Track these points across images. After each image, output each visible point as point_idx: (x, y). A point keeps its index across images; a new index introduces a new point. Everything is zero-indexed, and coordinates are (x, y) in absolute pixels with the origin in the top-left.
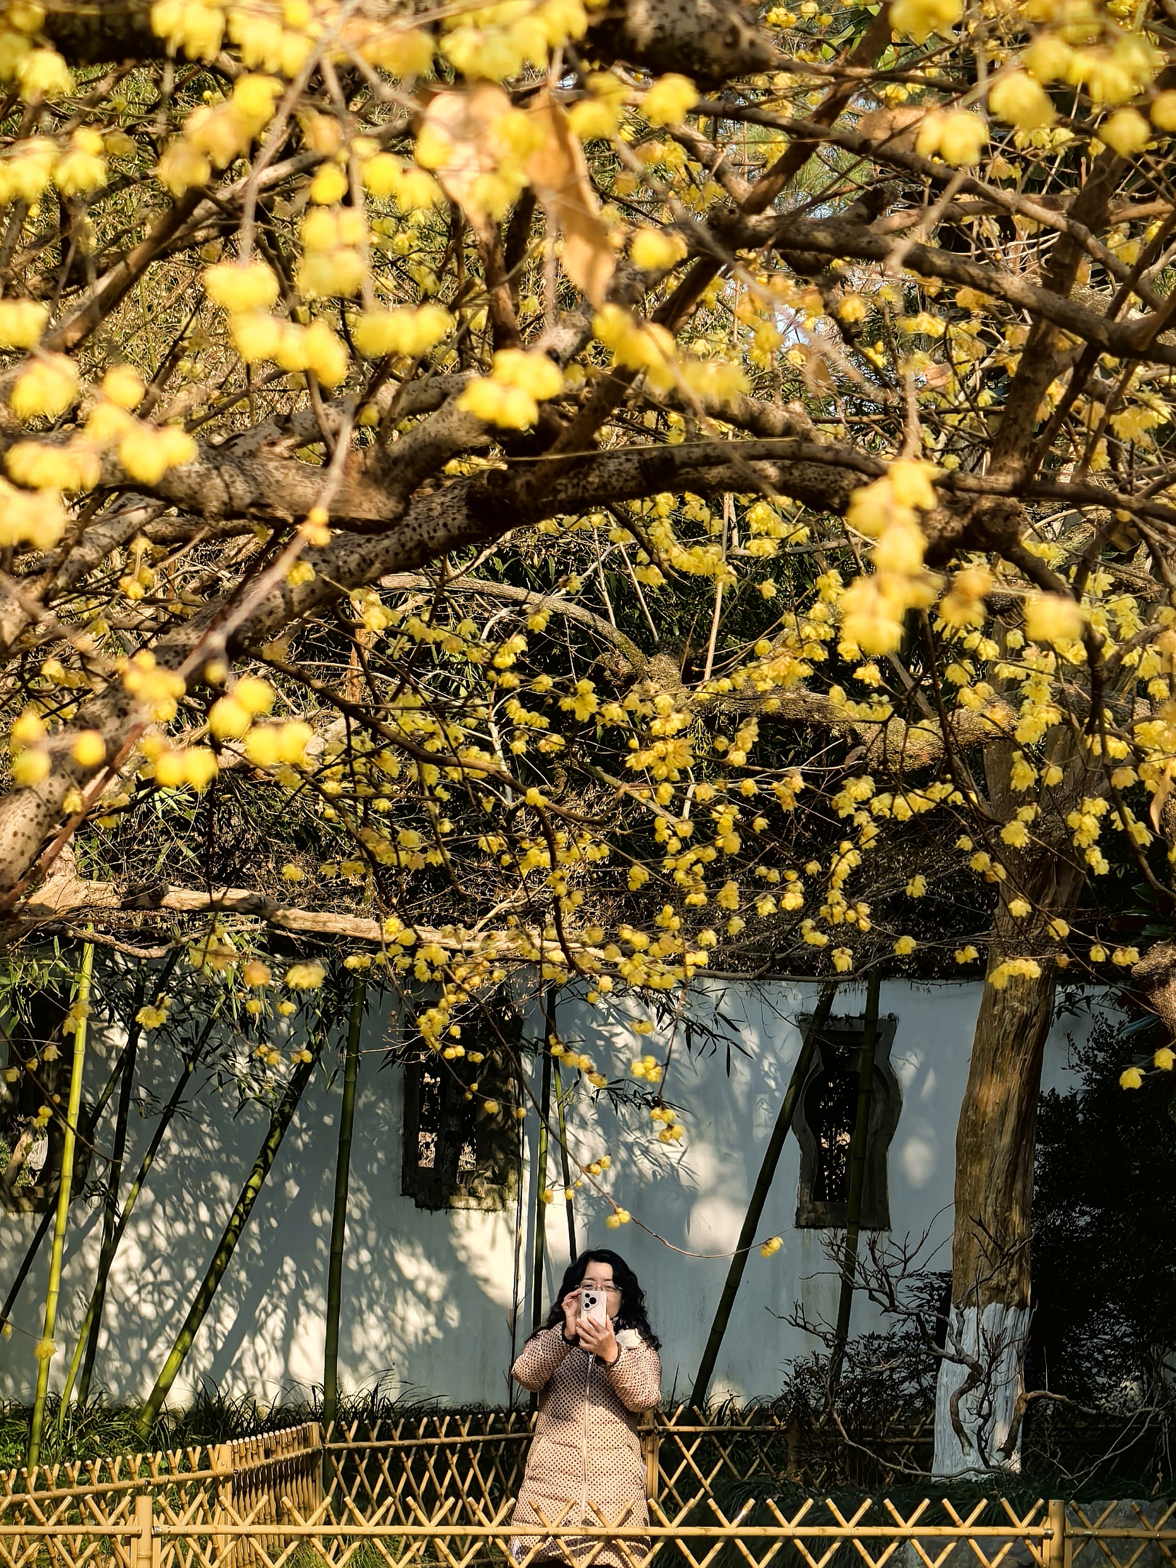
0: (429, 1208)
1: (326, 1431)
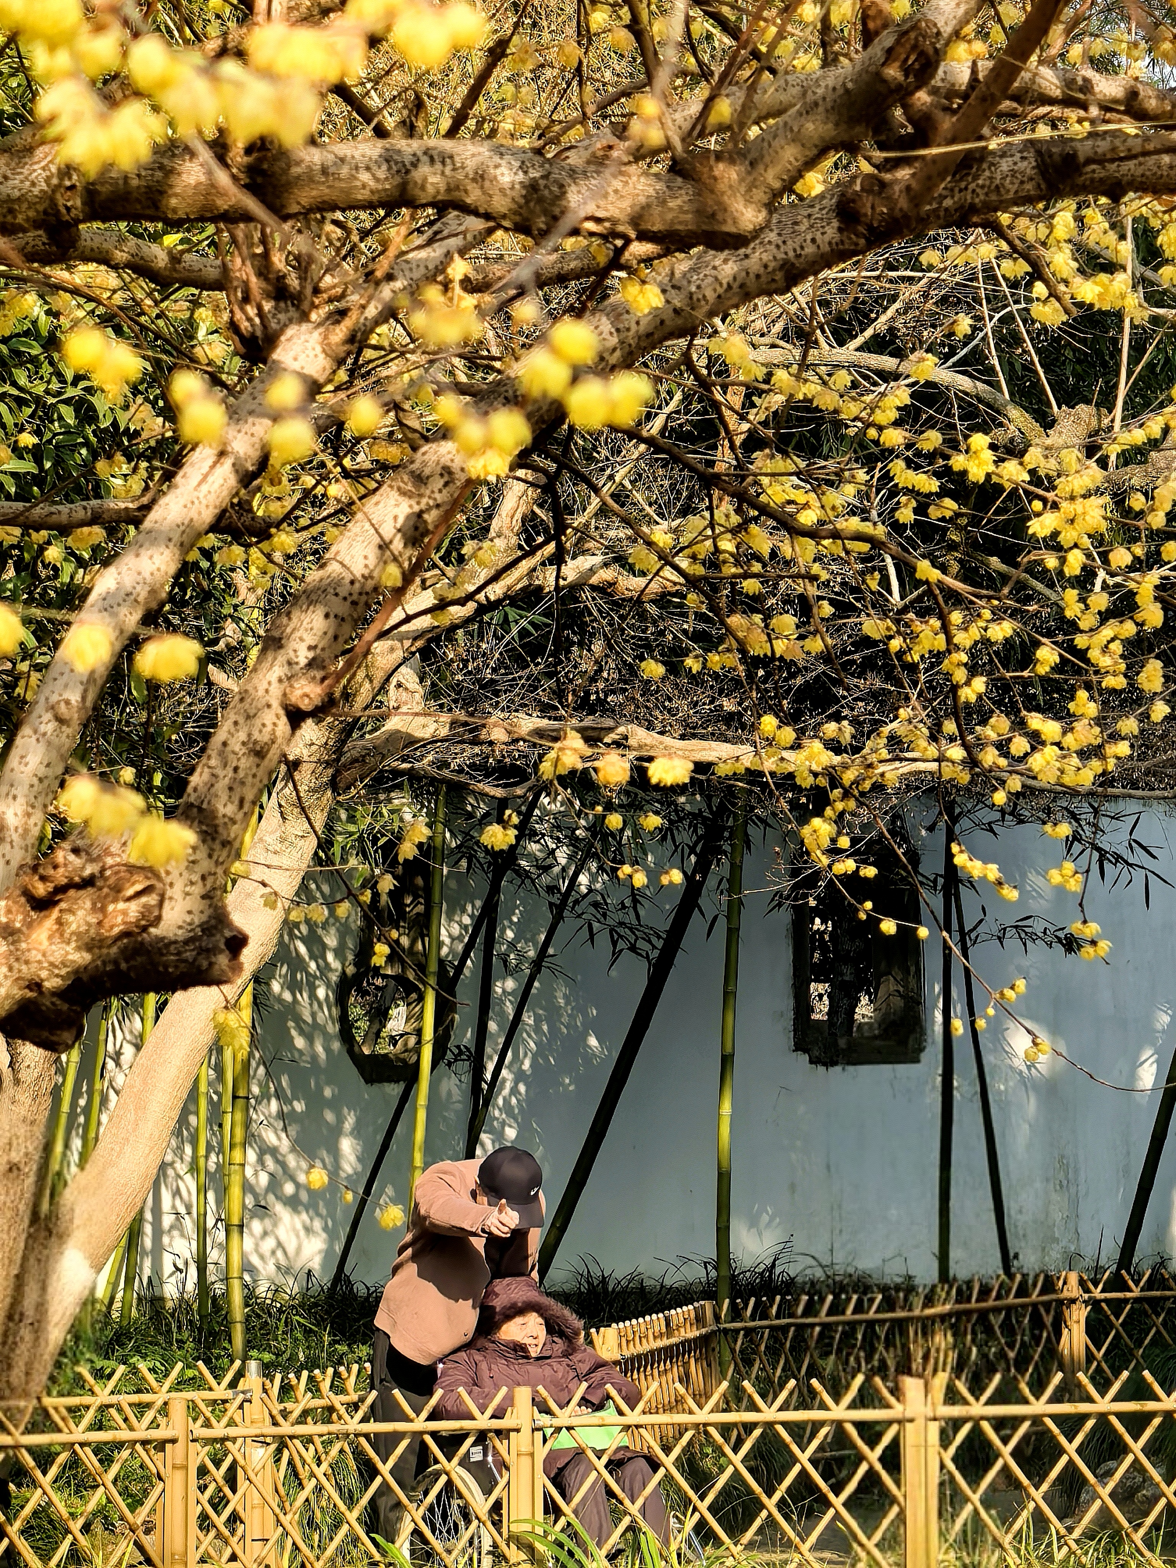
0: (825, 1064)
1: (721, 1308)
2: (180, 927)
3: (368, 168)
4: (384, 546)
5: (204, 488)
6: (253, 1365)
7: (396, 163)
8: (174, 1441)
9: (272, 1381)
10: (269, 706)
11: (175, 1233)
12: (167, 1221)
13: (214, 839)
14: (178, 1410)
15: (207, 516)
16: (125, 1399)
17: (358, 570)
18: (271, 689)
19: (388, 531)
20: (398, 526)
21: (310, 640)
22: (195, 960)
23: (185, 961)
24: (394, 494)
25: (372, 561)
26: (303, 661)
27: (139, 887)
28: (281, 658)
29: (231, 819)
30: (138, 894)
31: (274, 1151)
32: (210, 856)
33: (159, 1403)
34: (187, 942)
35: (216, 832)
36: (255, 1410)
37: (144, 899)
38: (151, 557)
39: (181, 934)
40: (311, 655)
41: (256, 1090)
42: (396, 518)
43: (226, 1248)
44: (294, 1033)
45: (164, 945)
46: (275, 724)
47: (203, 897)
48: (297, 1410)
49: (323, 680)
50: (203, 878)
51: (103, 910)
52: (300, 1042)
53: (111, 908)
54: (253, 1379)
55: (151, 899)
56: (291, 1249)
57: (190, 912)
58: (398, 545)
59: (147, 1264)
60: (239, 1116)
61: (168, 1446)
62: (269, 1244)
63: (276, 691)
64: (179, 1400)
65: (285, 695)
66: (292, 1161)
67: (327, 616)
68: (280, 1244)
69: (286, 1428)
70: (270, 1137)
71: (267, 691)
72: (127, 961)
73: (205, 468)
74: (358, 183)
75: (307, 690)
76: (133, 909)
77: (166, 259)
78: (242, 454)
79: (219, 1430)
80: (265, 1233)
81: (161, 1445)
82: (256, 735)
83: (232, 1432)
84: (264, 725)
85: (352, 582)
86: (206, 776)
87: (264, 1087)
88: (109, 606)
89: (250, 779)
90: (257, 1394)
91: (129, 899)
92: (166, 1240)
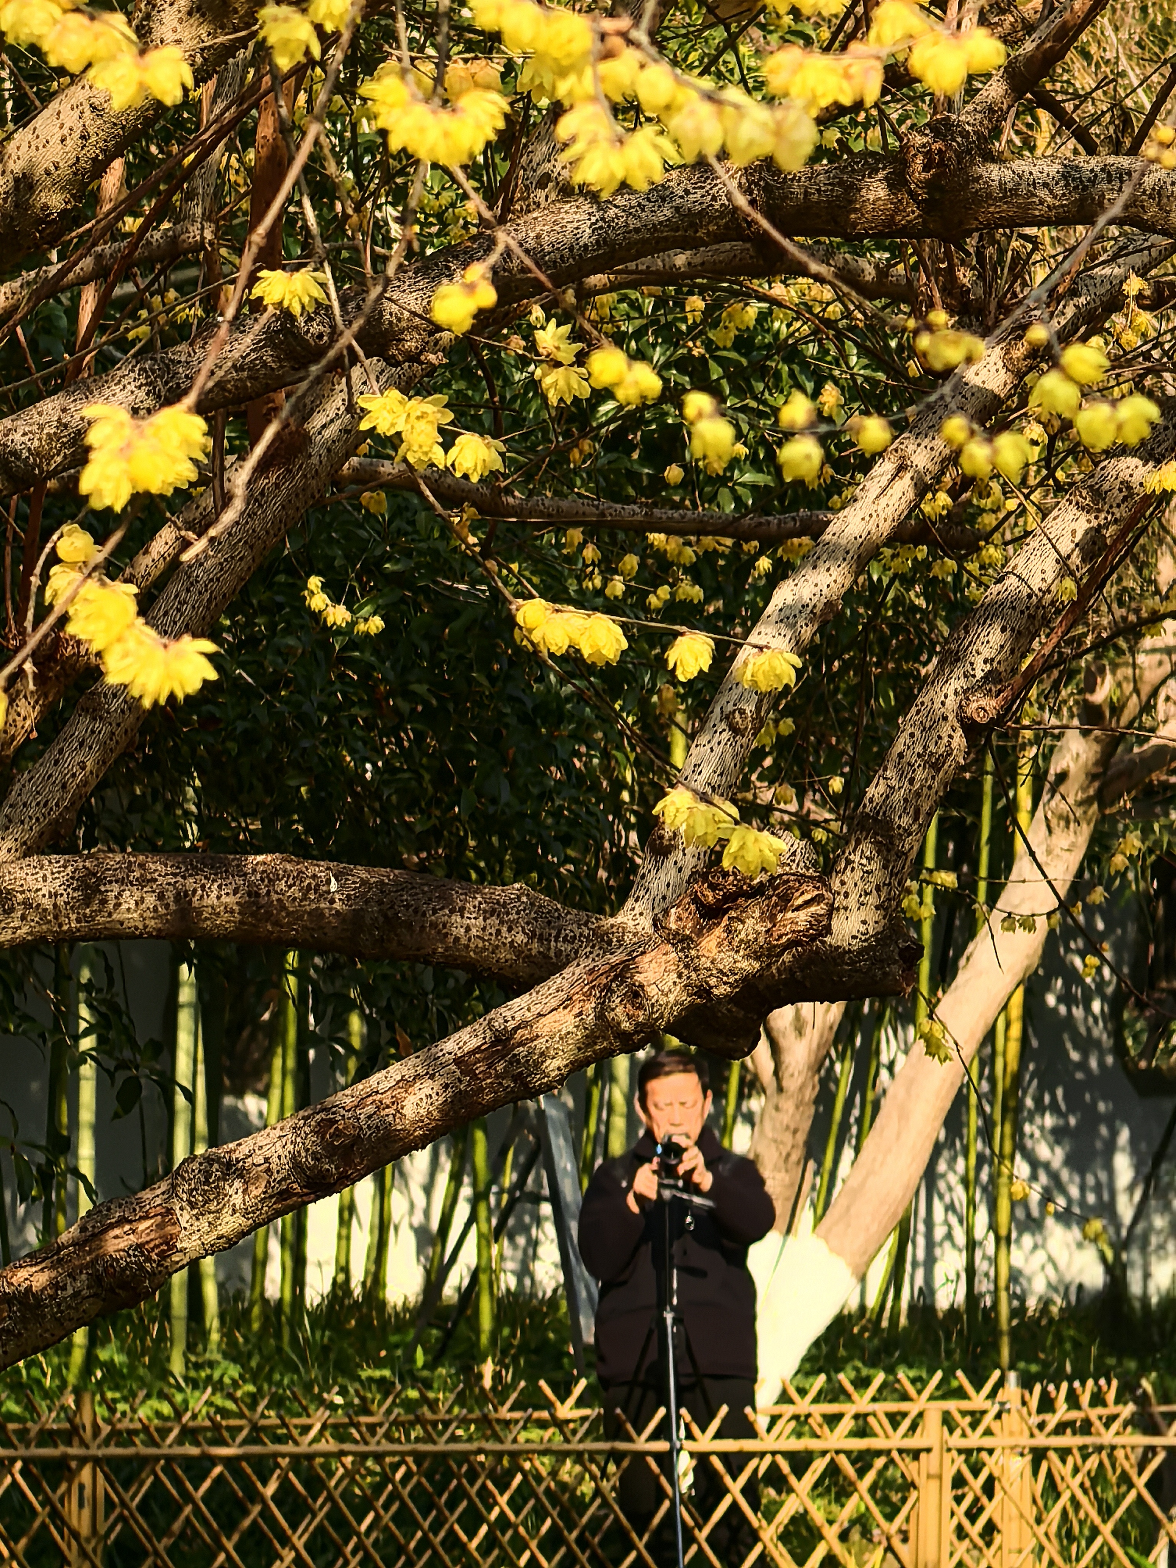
2: (854, 937)
3: (1045, 185)
4: (1063, 561)
5: (883, 501)
6: (1012, 1376)
7: (1074, 180)
8: (928, 1450)
9: (1031, 1393)
10: (945, 718)
11: (947, 1245)
12: (939, 1232)
13: (889, 851)
14: (933, 1419)
15: (886, 528)
16: (881, 1408)
17: (1036, 584)
18: (948, 702)
19: (1065, 546)
20: (1077, 540)
21: (986, 653)
22: (870, 969)
23: (859, 970)
24: (1073, 511)
25: (1050, 576)
26: (979, 674)
27: (807, 897)
28: (959, 672)
29: (905, 830)
30: (808, 903)
31: (1047, 1166)
32: (885, 867)
33: (913, 1414)
34: (861, 951)
35: (892, 843)
36: (1011, 1420)
37: (813, 909)
38: (828, 570)
39: (856, 945)
40: (988, 667)
41: (1029, 1102)
42: (1074, 532)
43: (994, 1261)
44: (1069, 1045)
45: (838, 954)
46: (950, 737)
47: (877, 908)
48: (1053, 1420)
49: (999, 692)
50: (878, 889)
51: (772, 918)
52: (1075, 1056)
53: (779, 917)
54: (1012, 1390)
55: (819, 909)
56: (1062, 1264)
57: (864, 922)
58: (1076, 560)
59: (920, 1273)
60: (1008, 1128)
61: (923, 1456)
62: (1040, 1256)
63: (952, 702)
64: (934, 1410)
65: (960, 707)
66: (1065, 1175)
67: (1003, 630)
68: (1050, 1259)
69: (1041, 1440)
70: (1043, 1151)
71: (943, 703)
72: (802, 971)
73: (884, 481)
74: (1036, 200)
75: (982, 703)
76: (802, 918)
77: (873, 273)
78: (920, 467)
79: (974, 1440)
80: (1036, 1247)
81: (916, 1454)
82: (932, 748)
83: (988, 1442)
84: (940, 737)
85: (1029, 596)
86: (882, 788)
87: (1038, 1100)
88: (787, 618)
89: (925, 790)
90: (1014, 1403)
91: (798, 908)
92: (938, 1251)
